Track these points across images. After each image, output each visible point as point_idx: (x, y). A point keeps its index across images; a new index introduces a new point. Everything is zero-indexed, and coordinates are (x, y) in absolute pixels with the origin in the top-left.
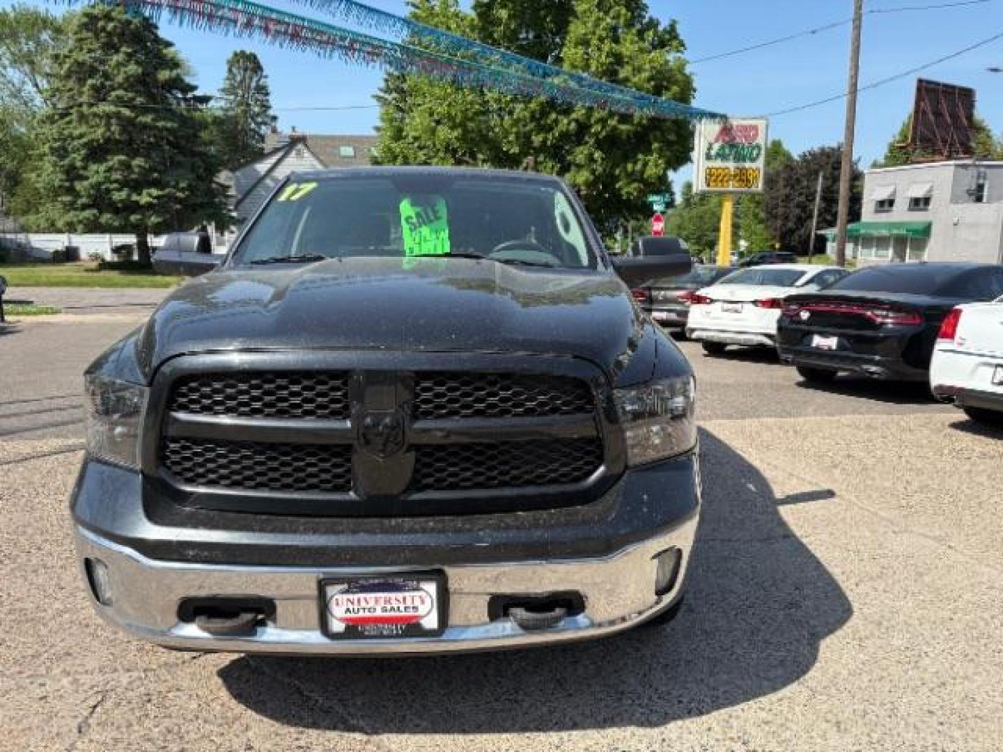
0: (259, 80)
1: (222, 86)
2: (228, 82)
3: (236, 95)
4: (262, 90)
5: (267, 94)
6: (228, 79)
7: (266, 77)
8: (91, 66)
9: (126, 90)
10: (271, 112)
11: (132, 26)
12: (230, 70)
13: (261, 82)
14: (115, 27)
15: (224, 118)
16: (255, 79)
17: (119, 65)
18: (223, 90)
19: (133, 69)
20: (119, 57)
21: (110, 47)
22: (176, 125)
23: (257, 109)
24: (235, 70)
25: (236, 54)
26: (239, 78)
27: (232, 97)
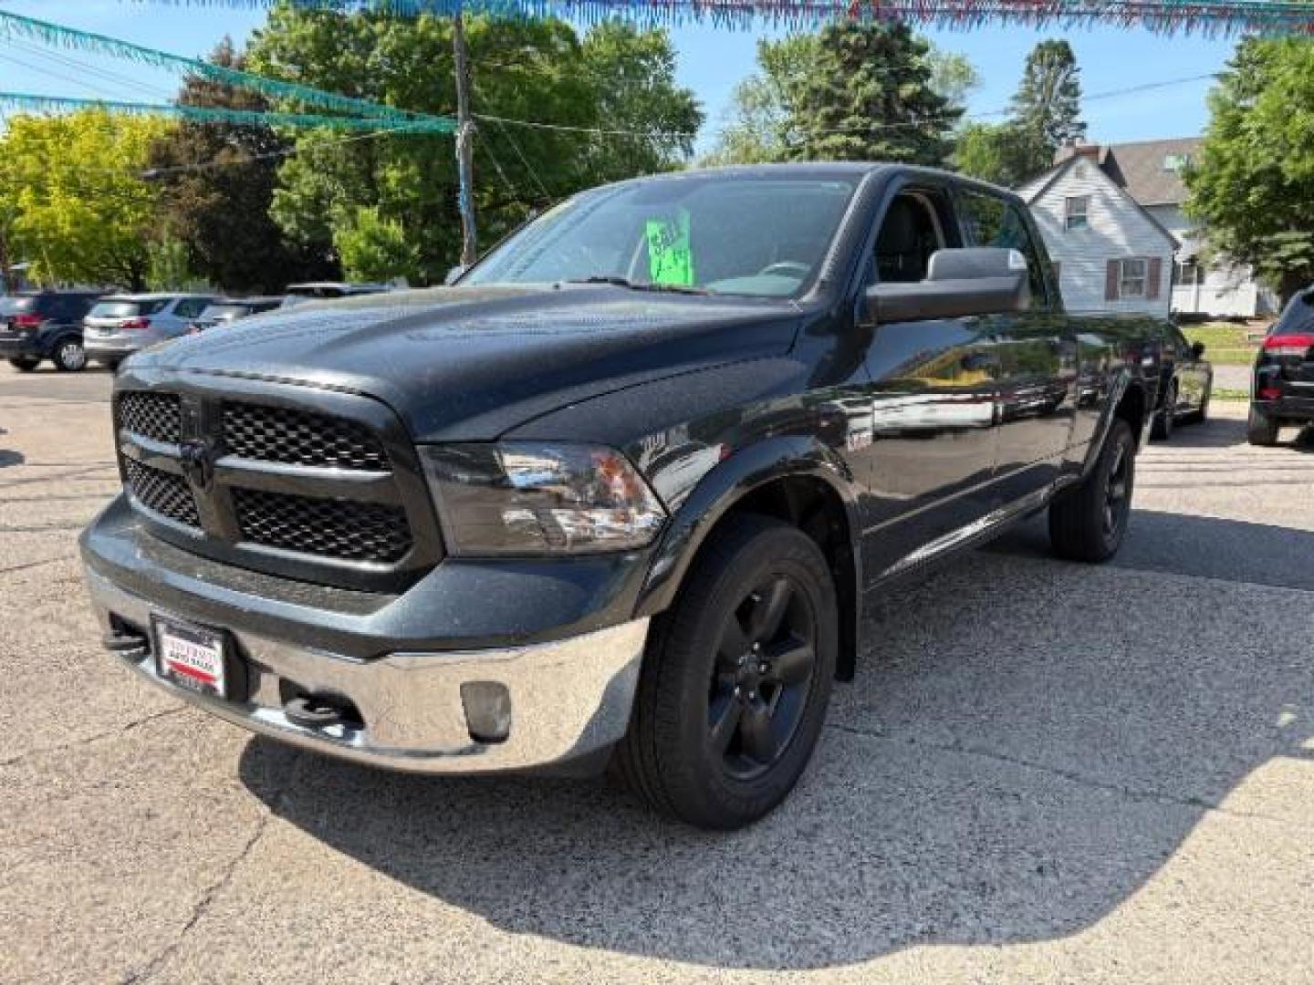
0: (1067, 77)
1: (1016, 91)
2: (1024, 86)
3: (1033, 101)
4: (1070, 89)
5: (1076, 94)
6: (1026, 81)
7: (1078, 70)
8: (828, 91)
9: (861, 115)
10: (1078, 119)
11: (879, 35)
12: (1030, 69)
13: (1070, 80)
14: (859, 39)
15: (1011, 134)
16: (1062, 77)
17: (857, 85)
18: (1016, 98)
19: (873, 87)
20: (859, 76)
21: (851, 66)
22: (913, 151)
23: (1057, 117)
24: (1036, 69)
25: (1040, 46)
26: (1039, 79)
27: (1027, 105)
